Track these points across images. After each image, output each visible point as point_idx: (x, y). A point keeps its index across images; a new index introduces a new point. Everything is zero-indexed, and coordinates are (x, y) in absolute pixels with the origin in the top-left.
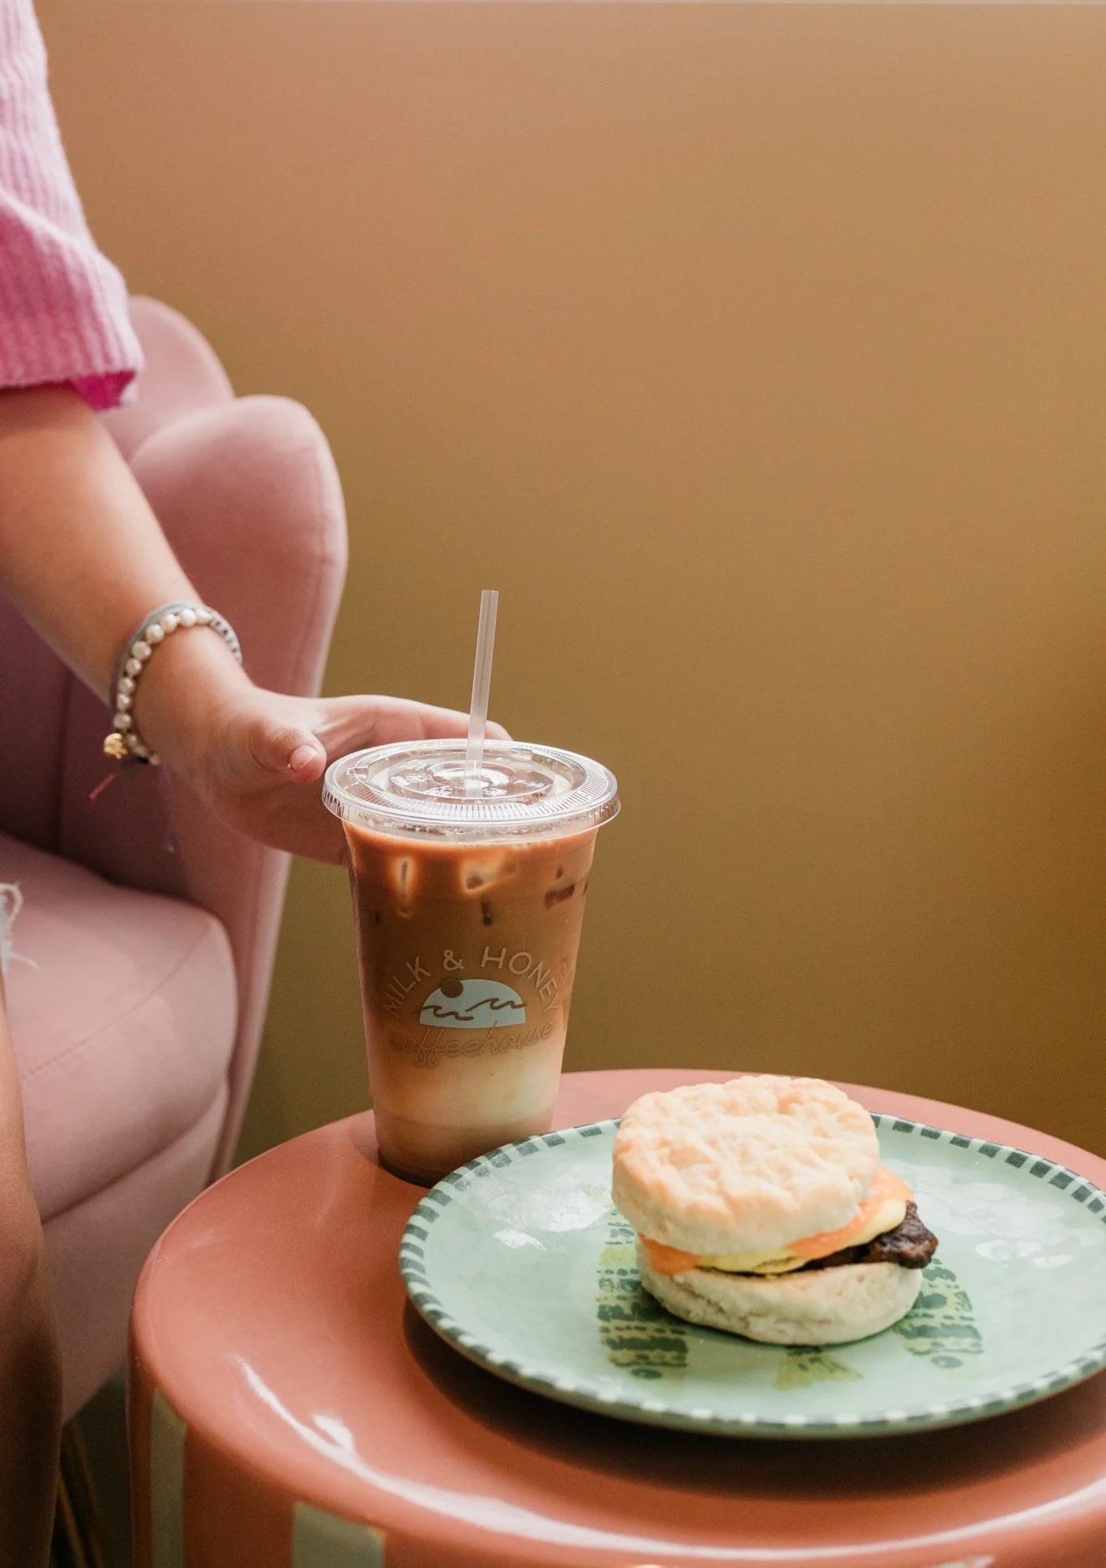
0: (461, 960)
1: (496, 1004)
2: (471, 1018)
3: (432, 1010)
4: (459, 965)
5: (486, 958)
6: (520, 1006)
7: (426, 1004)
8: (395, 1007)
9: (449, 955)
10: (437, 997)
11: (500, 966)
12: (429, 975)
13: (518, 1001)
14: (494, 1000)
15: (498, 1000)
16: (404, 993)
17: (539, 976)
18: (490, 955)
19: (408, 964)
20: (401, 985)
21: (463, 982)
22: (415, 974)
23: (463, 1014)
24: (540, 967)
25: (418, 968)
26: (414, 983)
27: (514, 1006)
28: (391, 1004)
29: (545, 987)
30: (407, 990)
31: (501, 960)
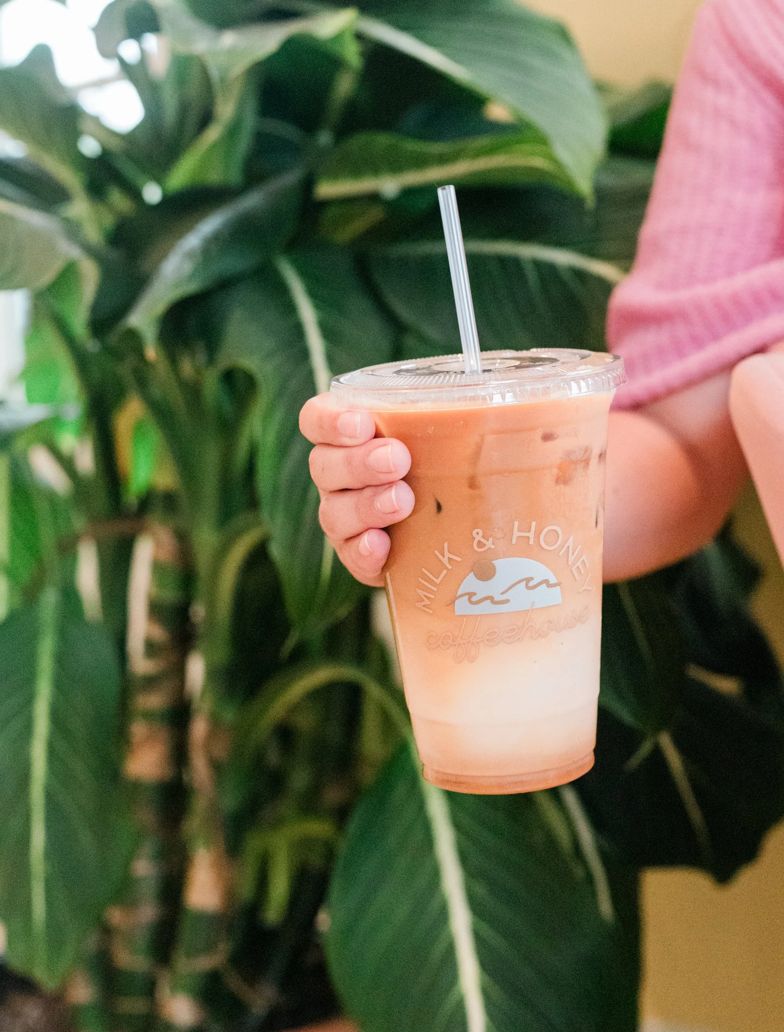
0: (491, 539)
1: (531, 584)
2: (507, 601)
3: (467, 597)
4: (489, 544)
5: (516, 534)
6: (555, 585)
7: (460, 592)
8: (427, 602)
9: (478, 533)
10: (471, 583)
11: (531, 542)
12: (459, 559)
13: (553, 580)
14: (528, 580)
15: (532, 579)
16: (434, 584)
17: (570, 553)
18: (519, 531)
19: (436, 552)
20: (431, 576)
21: (494, 562)
22: (445, 560)
23: (498, 598)
24: (570, 542)
25: (447, 555)
26: (445, 572)
27: (549, 585)
28: (422, 600)
29: (577, 565)
30: (438, 581)
31: (531, 535)
